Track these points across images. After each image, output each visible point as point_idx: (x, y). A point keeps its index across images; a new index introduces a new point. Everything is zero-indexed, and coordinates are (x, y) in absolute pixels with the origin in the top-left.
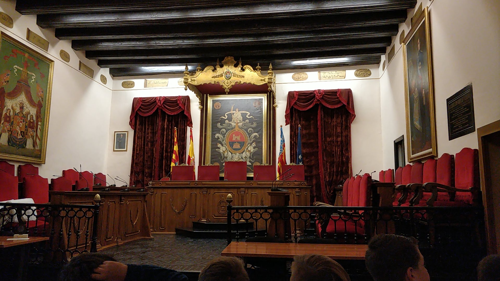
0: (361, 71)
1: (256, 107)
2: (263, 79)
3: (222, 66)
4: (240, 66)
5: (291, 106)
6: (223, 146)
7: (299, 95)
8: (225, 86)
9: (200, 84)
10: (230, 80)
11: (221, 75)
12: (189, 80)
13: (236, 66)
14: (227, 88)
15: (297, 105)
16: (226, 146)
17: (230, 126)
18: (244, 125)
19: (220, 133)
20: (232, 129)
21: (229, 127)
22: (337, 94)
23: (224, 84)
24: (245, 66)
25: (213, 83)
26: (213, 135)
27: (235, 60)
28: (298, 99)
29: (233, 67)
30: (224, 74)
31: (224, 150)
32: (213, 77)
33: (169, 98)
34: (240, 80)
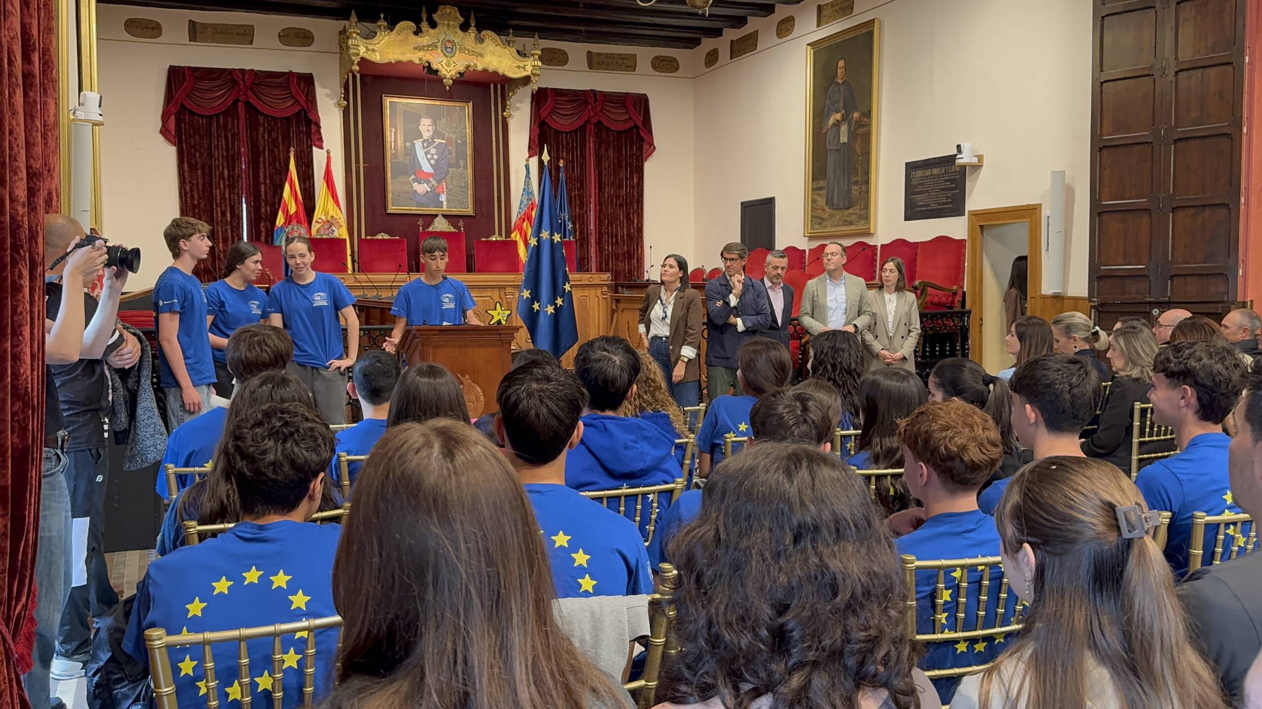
0: (662, 61)
2: (522, 65)
3: (433, 25)
4: (472, 31)
5: (540, 120)
7: (557, 98)
8: (444, 72)
9: (387, 61)
10: (454, 58)
11: (434, 46)
12: (362, 50)
13: (464, 27)
14: (448, 76)
22: (625, 102)
23: (440, 68)
24: (484, 32)
25: (417, 61)
27: (462, 16)
29: (458, 30)
30: (439, 45)
32: (415, 49)
34: (475, 61)
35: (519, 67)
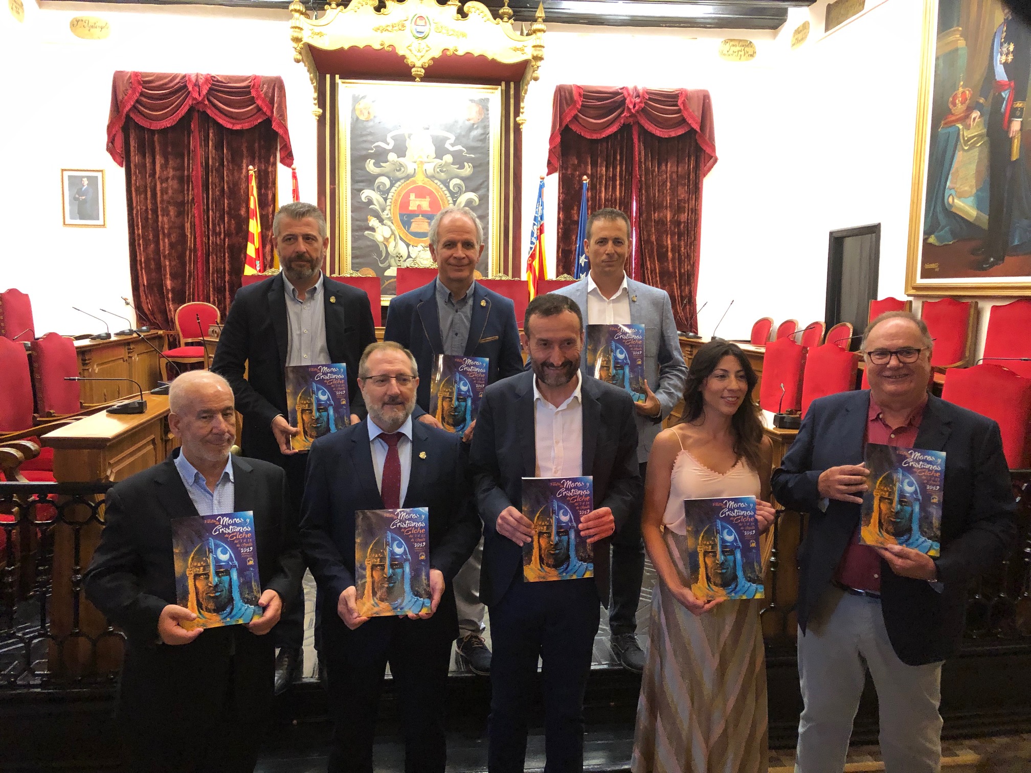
0: (734, 45)
1: (472, 122)
4: (453, 4)
5: (564, 125)
6: (383, 224)
7: (585, 97)
8: (413, 59)
9: (338, 46)
10: (426, 41)
11: (402, 26)
12: (307, 33)
14: (418, 64)
15: (578, 122)
16: (391, 224)
17: (400, 170)
18: (438, 170)
19: (376, 189)
20: (408, 177)
21: (397, 173)
22: (677, 101)
23: (408, 53)
24: (469, 4)
25: (377, 46)
26: (356, 192)
28: (582, 106)
30: (407, 24)
31: (387, 235)
32: (376, 30)
33: (224, 81)
34: (455, 43)
35: (516, 50)
